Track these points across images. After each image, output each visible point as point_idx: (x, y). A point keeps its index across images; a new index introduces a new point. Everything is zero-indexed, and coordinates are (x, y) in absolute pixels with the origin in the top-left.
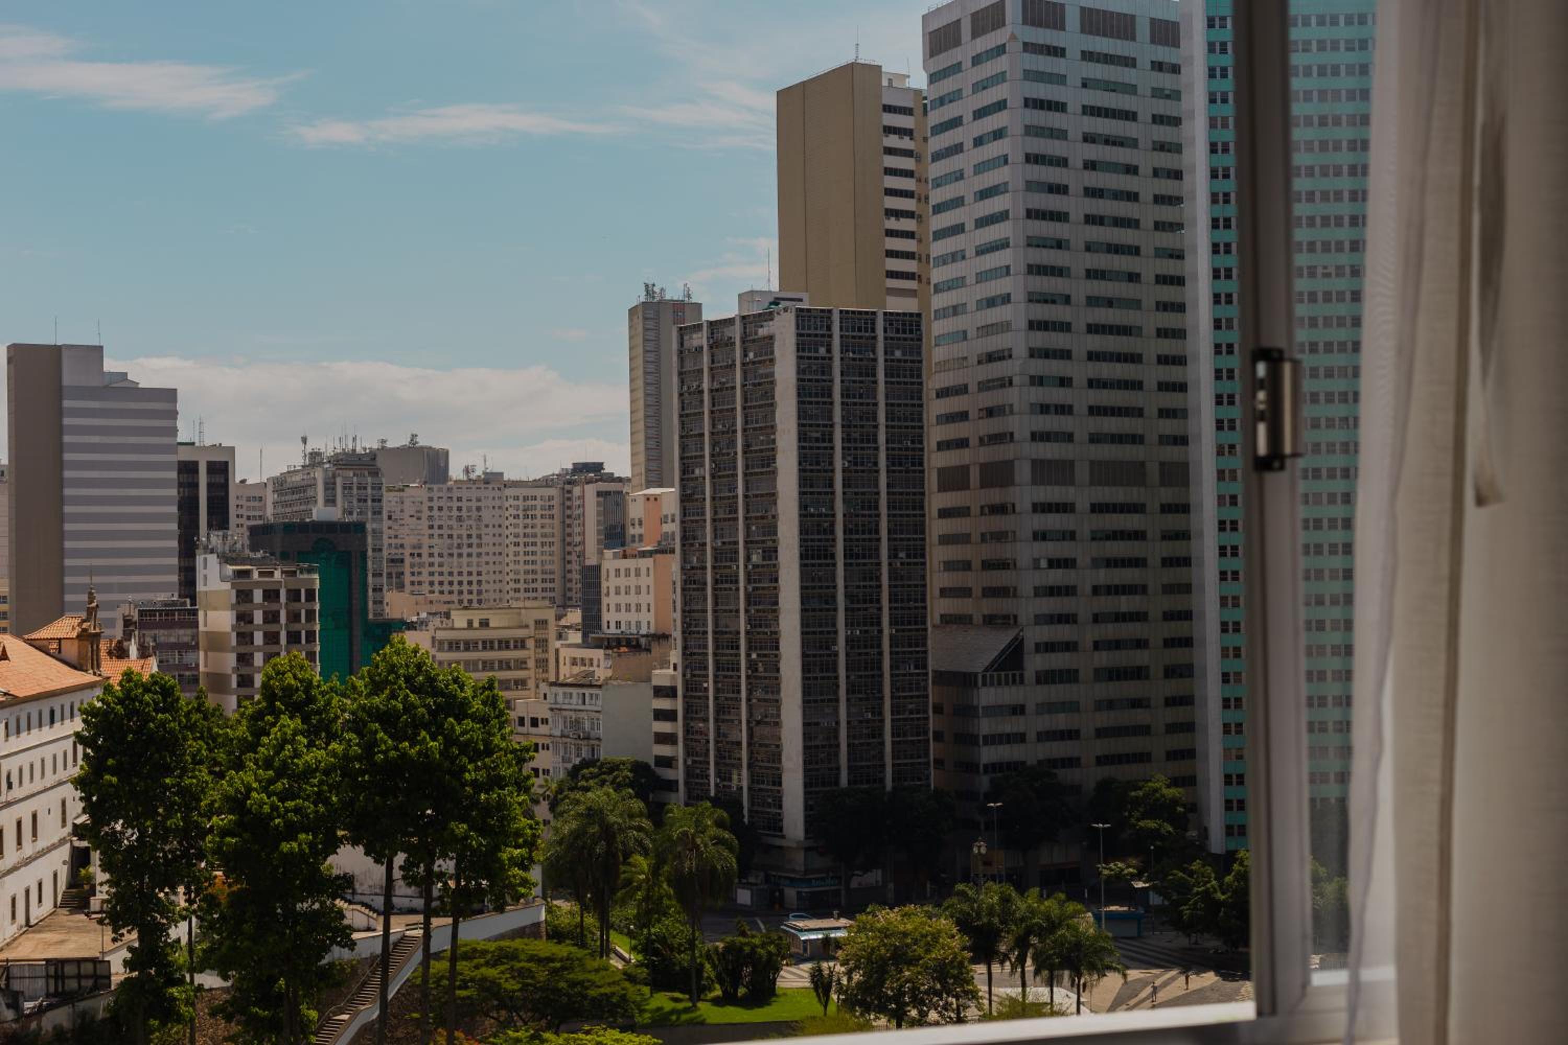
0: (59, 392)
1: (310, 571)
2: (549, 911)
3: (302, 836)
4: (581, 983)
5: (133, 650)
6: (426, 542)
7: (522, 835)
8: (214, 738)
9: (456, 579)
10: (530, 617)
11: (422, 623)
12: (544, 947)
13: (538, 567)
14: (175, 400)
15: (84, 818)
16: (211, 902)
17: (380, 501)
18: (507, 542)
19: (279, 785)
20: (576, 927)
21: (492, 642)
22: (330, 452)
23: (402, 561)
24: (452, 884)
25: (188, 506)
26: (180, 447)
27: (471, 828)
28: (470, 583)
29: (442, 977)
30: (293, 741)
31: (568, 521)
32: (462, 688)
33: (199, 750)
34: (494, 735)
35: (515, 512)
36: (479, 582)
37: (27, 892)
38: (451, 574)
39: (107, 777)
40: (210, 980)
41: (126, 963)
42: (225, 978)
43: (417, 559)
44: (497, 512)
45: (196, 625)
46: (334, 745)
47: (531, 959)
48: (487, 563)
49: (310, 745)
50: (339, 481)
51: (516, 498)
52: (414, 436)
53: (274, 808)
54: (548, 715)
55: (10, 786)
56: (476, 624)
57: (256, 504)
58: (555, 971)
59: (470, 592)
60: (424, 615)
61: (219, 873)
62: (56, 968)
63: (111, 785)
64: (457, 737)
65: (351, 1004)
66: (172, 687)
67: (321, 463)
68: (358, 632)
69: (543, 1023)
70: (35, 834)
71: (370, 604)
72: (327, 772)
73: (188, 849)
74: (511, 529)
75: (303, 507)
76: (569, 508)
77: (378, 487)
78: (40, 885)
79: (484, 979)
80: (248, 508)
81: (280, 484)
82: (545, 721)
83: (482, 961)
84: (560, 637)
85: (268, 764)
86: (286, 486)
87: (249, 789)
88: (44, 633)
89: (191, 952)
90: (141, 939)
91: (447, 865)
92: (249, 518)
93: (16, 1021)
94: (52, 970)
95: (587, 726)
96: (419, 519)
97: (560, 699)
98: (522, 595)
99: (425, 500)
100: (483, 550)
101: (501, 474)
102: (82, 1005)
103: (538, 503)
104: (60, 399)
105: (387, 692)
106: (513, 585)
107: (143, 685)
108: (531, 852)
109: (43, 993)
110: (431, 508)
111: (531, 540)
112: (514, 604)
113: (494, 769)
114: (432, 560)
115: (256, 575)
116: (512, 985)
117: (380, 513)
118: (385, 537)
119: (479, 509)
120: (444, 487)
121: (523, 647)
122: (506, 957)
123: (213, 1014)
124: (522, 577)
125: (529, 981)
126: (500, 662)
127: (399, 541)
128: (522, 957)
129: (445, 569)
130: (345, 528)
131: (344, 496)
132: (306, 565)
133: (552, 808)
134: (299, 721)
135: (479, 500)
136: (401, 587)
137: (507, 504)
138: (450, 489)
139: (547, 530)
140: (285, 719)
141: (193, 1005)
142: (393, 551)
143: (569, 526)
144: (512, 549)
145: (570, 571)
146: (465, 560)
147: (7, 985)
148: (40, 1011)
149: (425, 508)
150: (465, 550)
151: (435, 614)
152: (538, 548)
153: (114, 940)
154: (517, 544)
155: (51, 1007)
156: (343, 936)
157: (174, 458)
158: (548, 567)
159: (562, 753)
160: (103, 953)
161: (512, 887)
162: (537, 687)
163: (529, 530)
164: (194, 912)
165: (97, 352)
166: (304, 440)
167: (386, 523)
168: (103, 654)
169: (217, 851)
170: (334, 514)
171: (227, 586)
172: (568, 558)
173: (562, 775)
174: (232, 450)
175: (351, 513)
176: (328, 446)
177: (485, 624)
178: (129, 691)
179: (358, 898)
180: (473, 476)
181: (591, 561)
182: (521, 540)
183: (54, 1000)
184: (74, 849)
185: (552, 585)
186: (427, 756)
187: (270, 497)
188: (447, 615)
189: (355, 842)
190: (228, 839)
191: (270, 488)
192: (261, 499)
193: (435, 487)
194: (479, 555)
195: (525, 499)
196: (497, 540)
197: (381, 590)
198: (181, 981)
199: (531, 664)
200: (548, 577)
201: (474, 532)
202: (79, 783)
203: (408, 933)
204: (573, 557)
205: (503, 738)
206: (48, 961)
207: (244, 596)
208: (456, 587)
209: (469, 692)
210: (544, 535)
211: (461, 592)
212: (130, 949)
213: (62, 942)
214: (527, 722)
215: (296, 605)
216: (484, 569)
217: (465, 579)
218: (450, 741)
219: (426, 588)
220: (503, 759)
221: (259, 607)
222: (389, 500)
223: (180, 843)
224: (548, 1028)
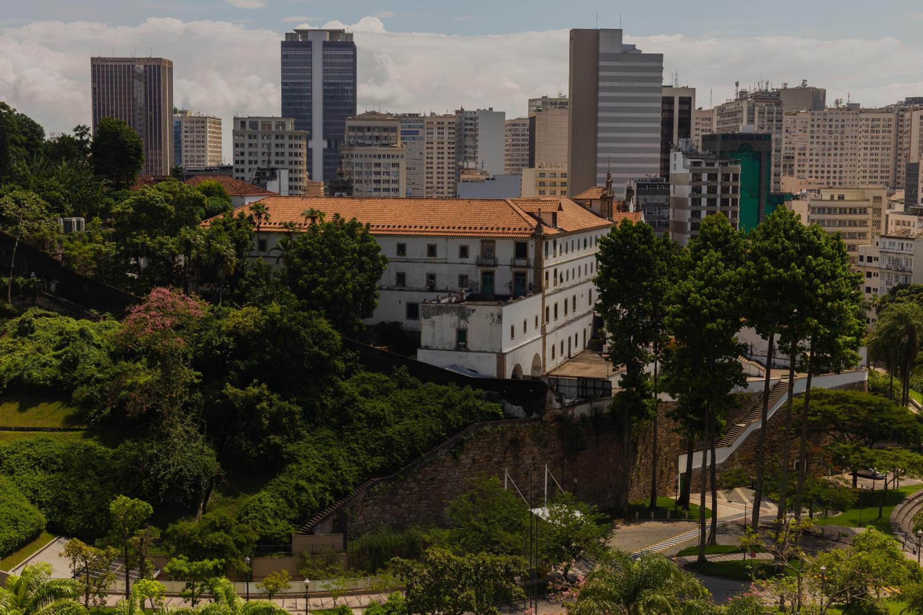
0: (597, 56)
1: (736, 163)
2: (871, 374)
3: (719, 320)
4: (888, 420)
5: (632, 208)
6: (809, 146)
7: (853, 329)
8: (672, 260)
9: (826, 169)
10: (870, 195)
11: (803, 196)
12: (865, 396)
13: (879, 163)
14: (661, 61)
15: (600, 301)
16: (668, 353)
17: (781, 121)
18: (860, 147)
19: (707, 290)
20: (888, 385)
21: (845, 209)
22: (752, 91)
23: (793, 158)
24: (808, 354)
25: (667, 123)
26: (664, 89)
27: (820, 323)
28: (835, 172)
29: (801, 408)
30: (716, 265)
31: (900, 135)
32: (819, 239)
33: (663, 267)
34: (837, 267)
35: (866, 129)
36: (841, 172)
37: (570, 339)
38: (823, 166)
39: (612, 279)
40: (665, 397)
41: (620, 383)
42: (674, 397)
43: (802, 157)
44: (854, 128)
45: (668, 193)
46: (740, 269)
47: (857, 402)
48: (846, 160)
49: (725, 268)
50: (757, 109)
51: (867, 120)
52: (805, 81)
53: (703, 303)
54: (878, 255)
55: (562, 280)
56: (836, 198)
57: (707, 122)
58: (871, 411)
59: (835, 178)
60: (804, 191)
61: (673, 337)
62: (583, 382)
63: (614, 283)
64: (814, 267)
65: (747, 418)
66: (649, 230)
67: (746, 98)
68: (764, 200)
69: (862, 441)
70: (574, 308)
71: (772, 183)
72: (735, 284)
73: (655, 323)
74: (863, 139)
75: (735, 125)
76: (901, 126)
77: (780, 113)
78: (576, 336)
79: (826, 411)
80: (703, 125)
81: (721, 110)
82: (877, 259)
83: (826, 401)
84: (890, 207)
85: (701, 277)
86: (725, 112)
87: (690, 291)
88: (583, 196)
89: (656, 380)
90: (628, 370)
91: (806, 343)
92: (702, 130)
93: (561, 409)
94: (581, 383)
95: (904, 263)
96: (805, 132)
97: (887, 246)
98: (868, 180)
99: (809, 120)
100: (844, 152)
101: (859, 105)
102: (595, 404)
103: (881, 123)
104: (598, 60)
105: (773, 238)
106: (862, 174)
107: (633, 228)
108: (858, 338)
109: (576, 395)
110: (813, 126)
111: (875, 146)
112: (862, 186)
113: (837, 288)
114: (811, 157)
115: (704, 165)
116: (844, 417)
117: (780, 128)
118: (783, 142)
119: (843, 126)
120: (822, 112)
121: (865, 212)
122: (841, 400)
123: (667, 416)
124: (868, 169)
125: (855, 415)
126: (850, 221)
127: (792, 146)
128: (851, 401)
129: (820, 163)
130: (758, 137)
131: (759, 117)
132: (734, 160)
133: (878, 312)
134: (720, 253)
135: (843, 121)
136: (791, 173)
137: (861, 124)
138: (825, 114)
139: (886, 140)
140: (712, 251)
141: (656, 410)
142: (788, 152)
143: (901, 137)
144: (863, 151)
145: (899, 166)
146: (832, 157)
147: (557, 389)
148: (573, 405)
149: (809, 126)
150: (833, 152)
151: (811, 191)
152: (880, 152)
153: (614, 370)
154: (866, 149)
155: (580, 403)
156: (741, 379)
157: (660, 95)
158: (885, 163)
159: (886, 278)
160: (608, 376)
161: (845, 359)
162: (873, 237)
163: (874, 140)
164: (658, 358)
165: (619, 32)
166: (737, 84)
167: (784, 134)
168: (615, 209)
169: (671, 325)
170: (753, 129)
171: (687, 171)
172: (899, 158)
173: (886, 293)
174: (694, 90)
175: (763, 128)
176: (751, 88)
177: (841, 198)
178: (626, 230)
179: (754, 357)
180: (840, 106)
181: (914, 160)
182: (869, 146)
183: (582, 400)
184: (595, 318)
185: (887, 175)
186: (795, 278)
187: (716, 118)
188: (819, 192)
189: (750, 325)
190: (677, 319)
191: (716, 112)
192: (710, 119)
193: (816, 112)
194: (842, 155)
195: (873, 120)
196: (854, 146)
197: (779, 175)
198: (650, 396)
199: (870, 223)
200: (885, 169)
201: (839, 141)
202: (597, 281)
203: (782, 380)
204: (903, 157)
205: (844, 269)
206: (579, 378)
207: (697, 177)
208: (826, 175)
209: (823, 241)
210: (884, 143)
211: (828, 178)
212: (623, 376)
213: (587, 368)
214: (865, 259)
215: (727, 183)
216: (844, 163)
217: (832, 169)
218: (809, 269)
219: (807, 174)
220: (843, 282)
221: (706, 183)
222: (787, 120)
223: (651, 319)
224: (866, 444)
